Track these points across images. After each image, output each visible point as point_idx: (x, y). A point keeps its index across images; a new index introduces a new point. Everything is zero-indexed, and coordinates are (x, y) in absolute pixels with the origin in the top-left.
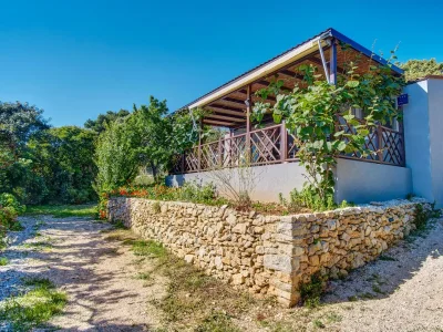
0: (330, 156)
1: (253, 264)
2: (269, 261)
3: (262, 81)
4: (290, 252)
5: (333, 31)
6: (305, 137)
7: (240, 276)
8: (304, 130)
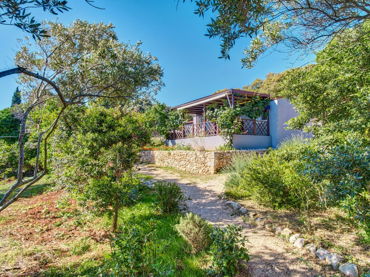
0: (232, 135)
1: (205, 165)
2: (209, 164)
3: (209, 103)
4: (214, 161)
5: (232, 90)
6: (222, 128)
7: (201, 170)
8: (222, 125)
